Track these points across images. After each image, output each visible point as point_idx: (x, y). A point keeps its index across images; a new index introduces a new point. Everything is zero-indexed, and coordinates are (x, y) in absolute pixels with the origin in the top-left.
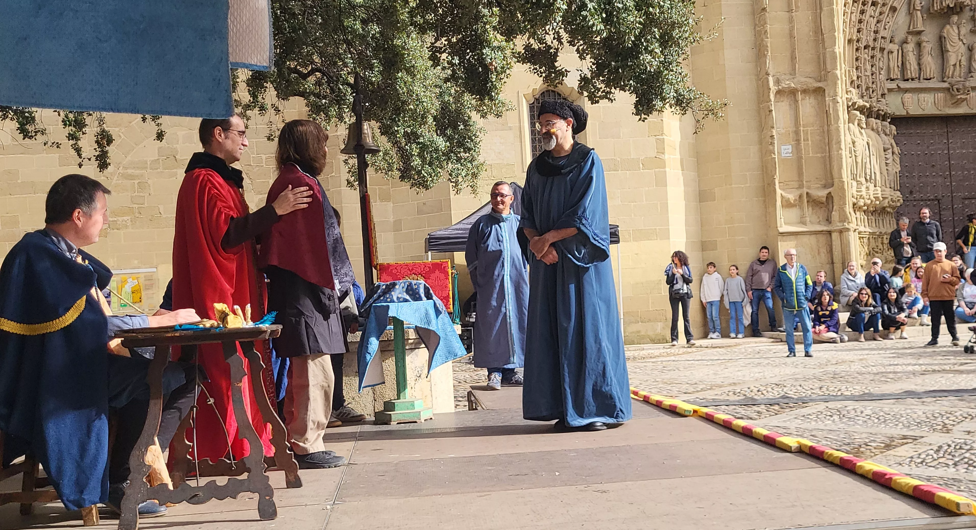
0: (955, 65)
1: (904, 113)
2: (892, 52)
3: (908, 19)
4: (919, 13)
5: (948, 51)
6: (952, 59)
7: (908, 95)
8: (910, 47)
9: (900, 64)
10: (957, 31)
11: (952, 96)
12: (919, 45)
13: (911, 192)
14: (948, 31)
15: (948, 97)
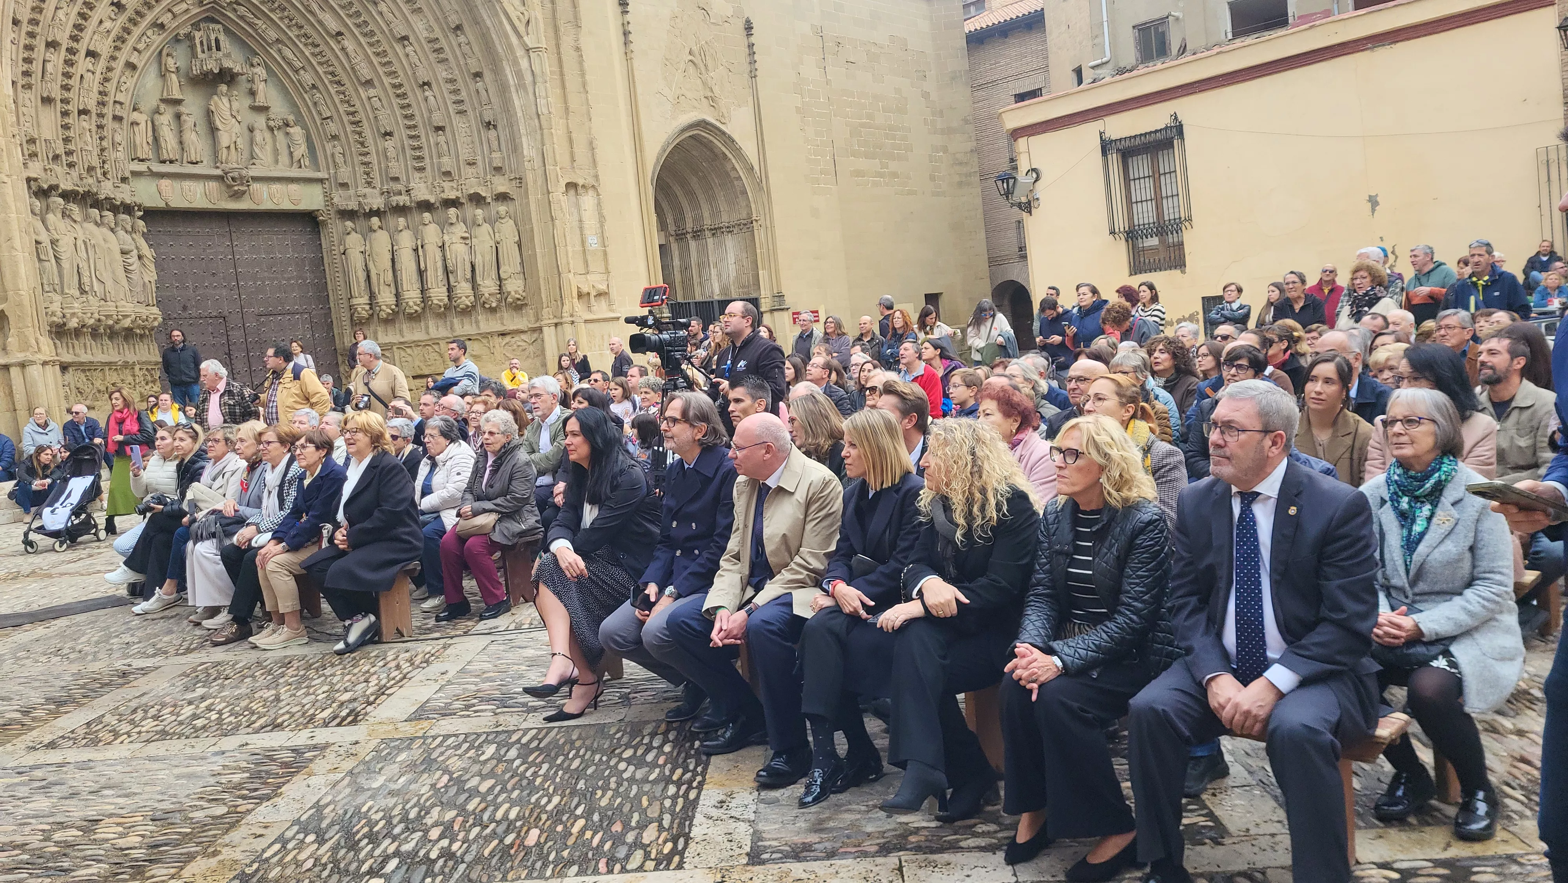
0: (228, 148)
1: (162, 205)
2: (138, 124)
3: (160, 83)
4: (174, 76)
5: (218, 129)
6: (224, 139)
7: (165, 183)
8: (165, 119)
9: (150, 140)
10: (228, 105)
11: (229, 187)
12: (178, 116)
13: (185, 308)
14: (216, 104)
15: (224, 188)
